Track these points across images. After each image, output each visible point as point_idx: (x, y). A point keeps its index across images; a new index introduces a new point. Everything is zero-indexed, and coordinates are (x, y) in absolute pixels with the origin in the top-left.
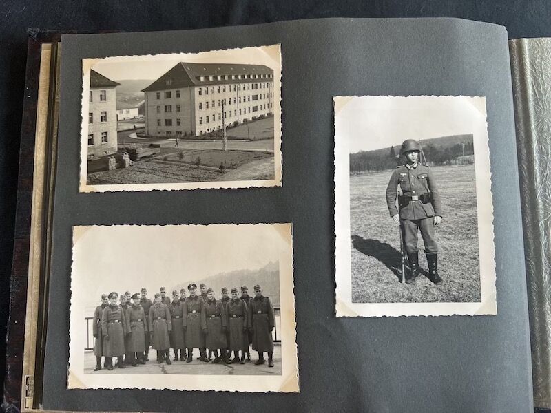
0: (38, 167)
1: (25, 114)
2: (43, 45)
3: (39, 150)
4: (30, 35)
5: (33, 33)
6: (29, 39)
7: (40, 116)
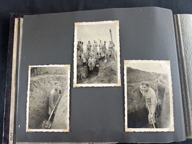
0: (14, 60)
1: (9, 42)
2: (15, 19)
3: (14, 54)
4: (11, 15)
5: (12, 14)
6: (11, 17)
7: (15, 43)
